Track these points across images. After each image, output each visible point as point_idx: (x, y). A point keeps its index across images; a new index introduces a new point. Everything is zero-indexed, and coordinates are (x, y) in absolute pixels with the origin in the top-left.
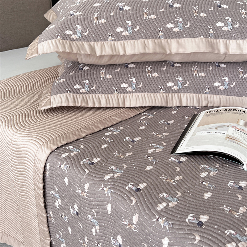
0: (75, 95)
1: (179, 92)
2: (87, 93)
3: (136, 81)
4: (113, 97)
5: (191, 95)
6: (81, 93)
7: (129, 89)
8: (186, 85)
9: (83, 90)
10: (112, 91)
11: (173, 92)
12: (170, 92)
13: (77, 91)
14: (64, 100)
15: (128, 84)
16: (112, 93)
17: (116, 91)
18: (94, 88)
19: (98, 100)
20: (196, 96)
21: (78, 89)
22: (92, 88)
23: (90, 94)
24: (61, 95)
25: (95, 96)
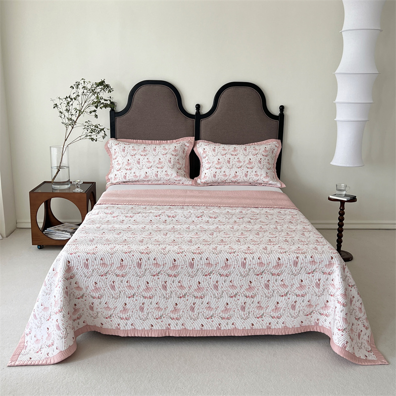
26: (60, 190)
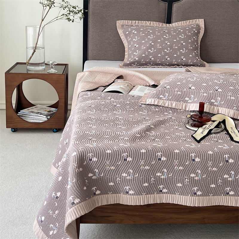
0: (159, 100)
1: (218, 106)
2: (166, 100)
3: (194, 97)
4: (180, 104)
5: (225, 109)
6: (163, 99)
7: (190, 101)
8: (222, 103)
9: (164, 98)
10: (180, 101)
11: (214, 106)
12: (212, 105)
13: (161, 99)
14: (153, 101)
15: (189, 98)
16: (180, 102)
17: (182, 101)
18: (170, 98)
19: (171, 104)
20: (228, 110)
21: (162, 98)
22: (169, 98)
23: (168, 100)
24: (152, 99)
25: (170, 102)
26: (35, 71)
